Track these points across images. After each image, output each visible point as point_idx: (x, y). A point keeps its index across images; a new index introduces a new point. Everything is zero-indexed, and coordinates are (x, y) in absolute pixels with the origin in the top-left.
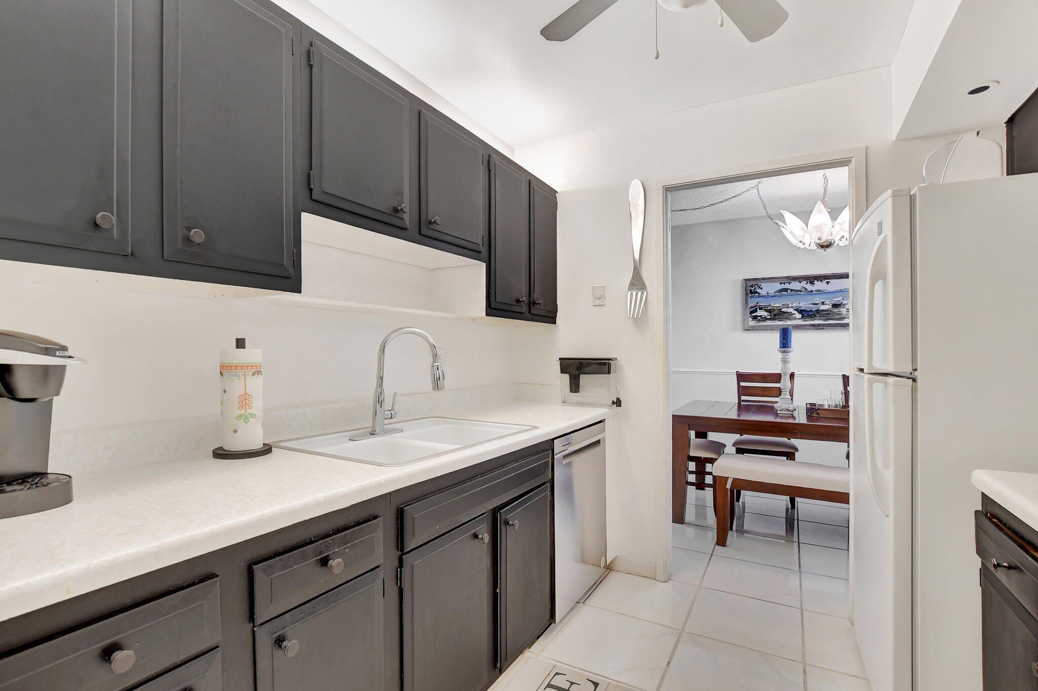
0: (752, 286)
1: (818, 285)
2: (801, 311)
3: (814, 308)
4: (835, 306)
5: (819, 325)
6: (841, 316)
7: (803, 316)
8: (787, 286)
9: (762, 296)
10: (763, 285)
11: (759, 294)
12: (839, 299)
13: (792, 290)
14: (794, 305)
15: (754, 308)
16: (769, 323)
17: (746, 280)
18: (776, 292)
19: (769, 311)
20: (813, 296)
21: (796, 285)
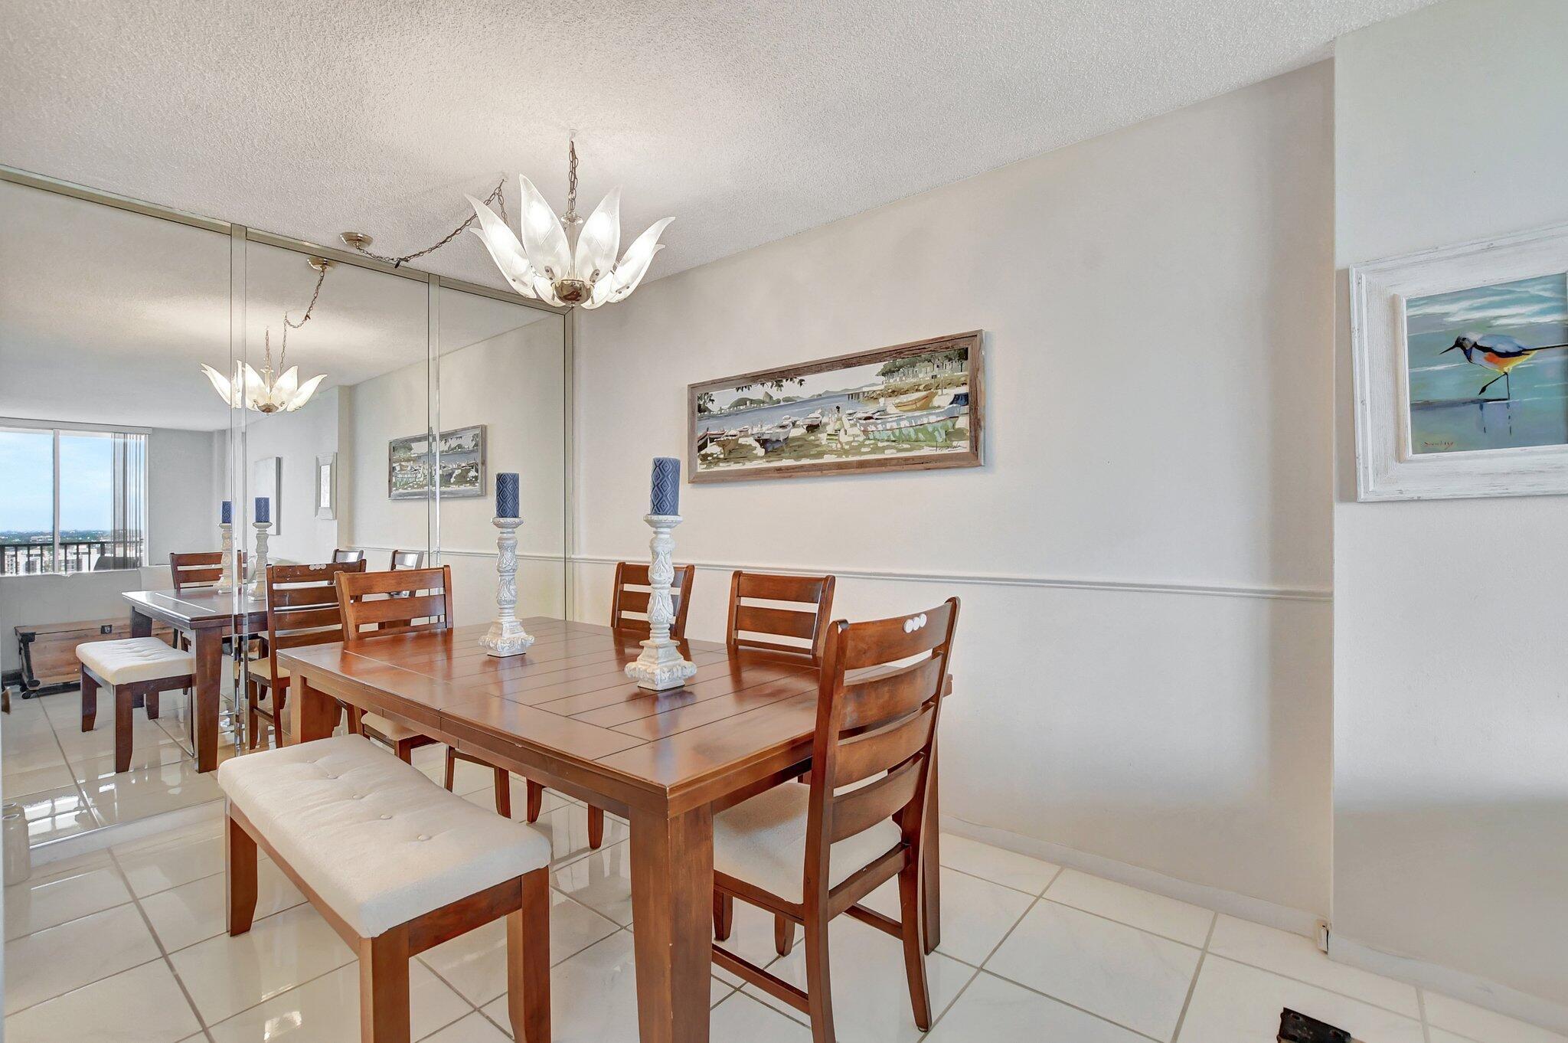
0: (700, 398)
1: (790, 389)
2: (763, 443)
3: (781, 435)
4: (812, 428)
5: (788, 469)
6: (819, 449)
7: (766, 452)
8: (745, 394)
9: (713, 417)
10: (715, 394)
11: (710, 411)
12: (817, 414)
13: (752, 401)
14: (755, 430)
15: (703, 440)
16: (723, 467)
17: (693, 387)
18: (729, 408)
19: (723, 445)
20: (780, 412)
21: (757, 392)
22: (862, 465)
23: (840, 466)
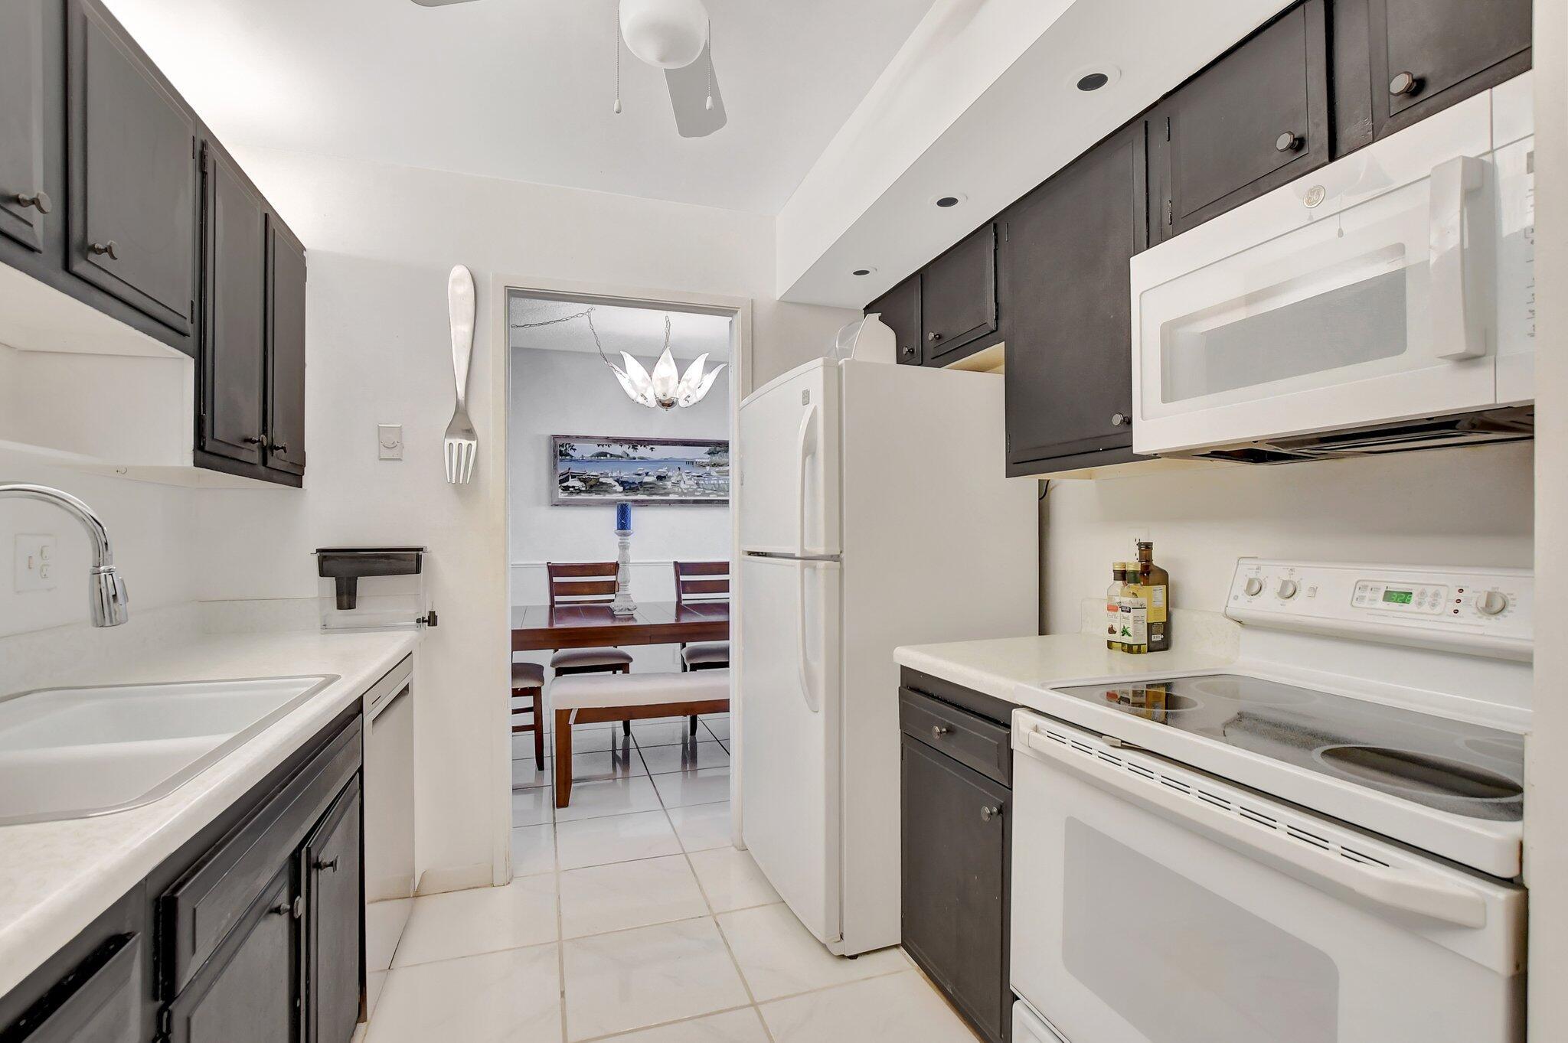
0: (562, 446)
1: (643, 451)
2: (622, 483)
3: (637, 480)
4: (660, 478)
5: (643, 501)
6: (666, 491)
7: (624, 489)
8: (605, 449)
9: (574, 461)
10: (576, 445)
11: (572, 456)
12: (664, 470)
13: (611, 455)
14: (614, 474)
15: (564, 476)
16: (584, 496)
17: (555, 437)
18: (592, 456)
19: (584, 481)
20: (635, 465)
21: (616, 449)
22: (696, 502)
23: (682, 502)
